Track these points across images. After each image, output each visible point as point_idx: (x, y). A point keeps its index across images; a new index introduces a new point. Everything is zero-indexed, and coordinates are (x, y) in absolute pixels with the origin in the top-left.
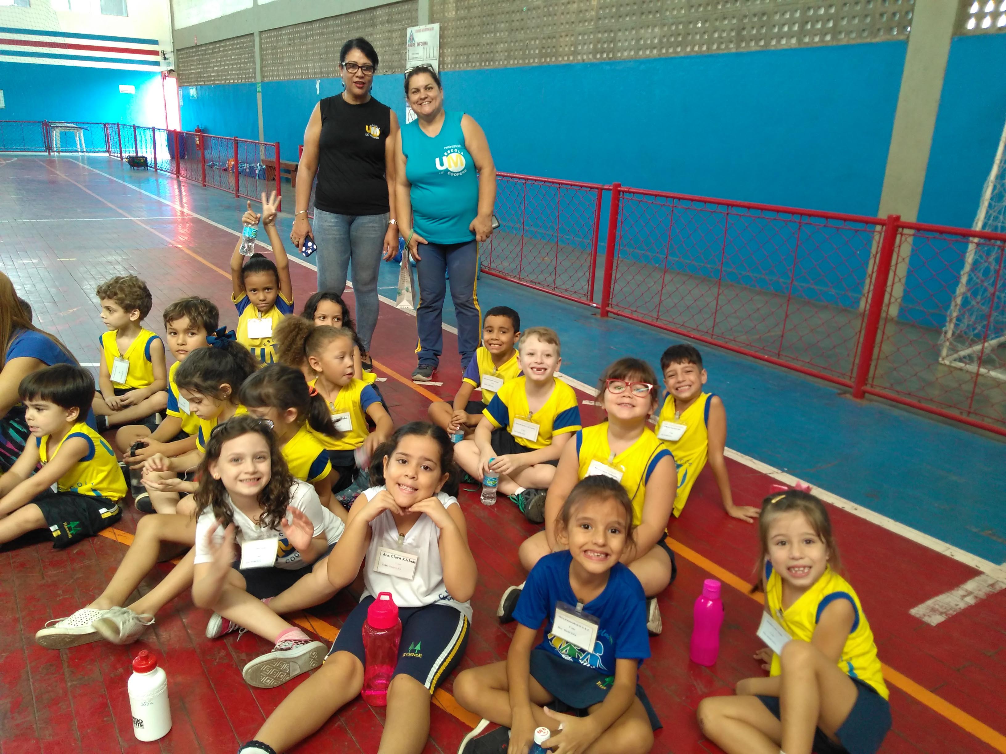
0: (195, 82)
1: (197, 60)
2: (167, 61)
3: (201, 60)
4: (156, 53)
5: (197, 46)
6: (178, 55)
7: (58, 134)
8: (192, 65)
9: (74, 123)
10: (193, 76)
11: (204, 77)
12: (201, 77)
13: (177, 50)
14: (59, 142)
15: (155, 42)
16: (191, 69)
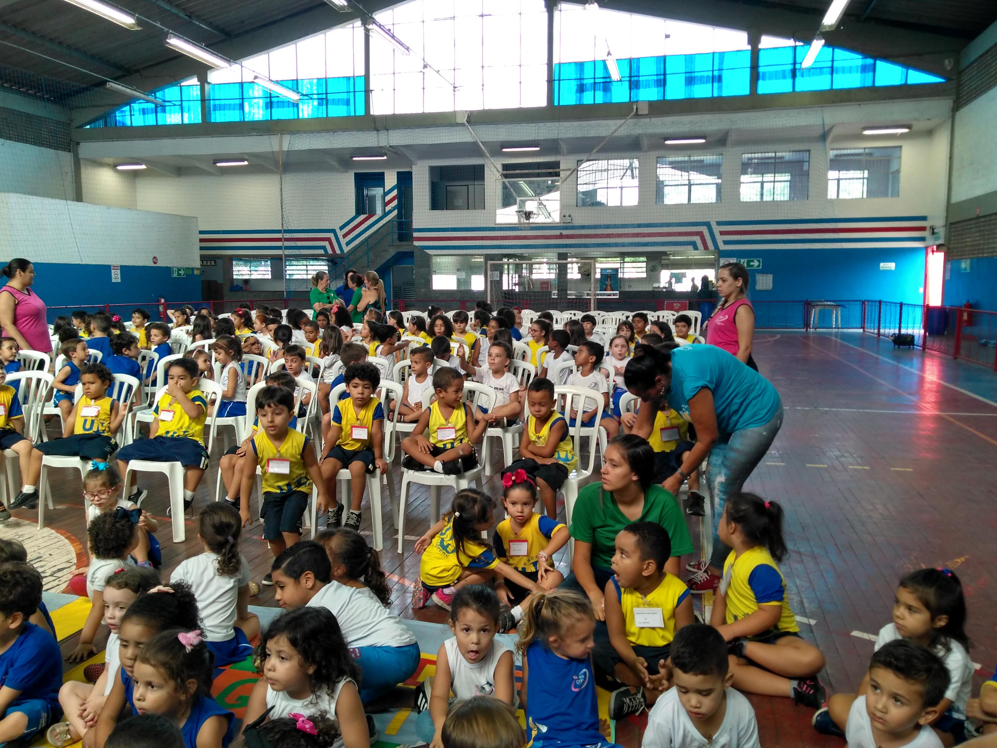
0: (969, 254)
1: (976, 232)
2: (934, 236)
3: (981, 231)
4: (923, 229)
5: (978, 217)
6: (950, 229)
7: (817, 312)
8: (968, 237)
9: (833, 301)
10: (967, 249)
11: (983, 249)
12: (979, 249)
13: (951, 224)
14: (816, 319)
15: (924, 218)
16: (966, 242)
